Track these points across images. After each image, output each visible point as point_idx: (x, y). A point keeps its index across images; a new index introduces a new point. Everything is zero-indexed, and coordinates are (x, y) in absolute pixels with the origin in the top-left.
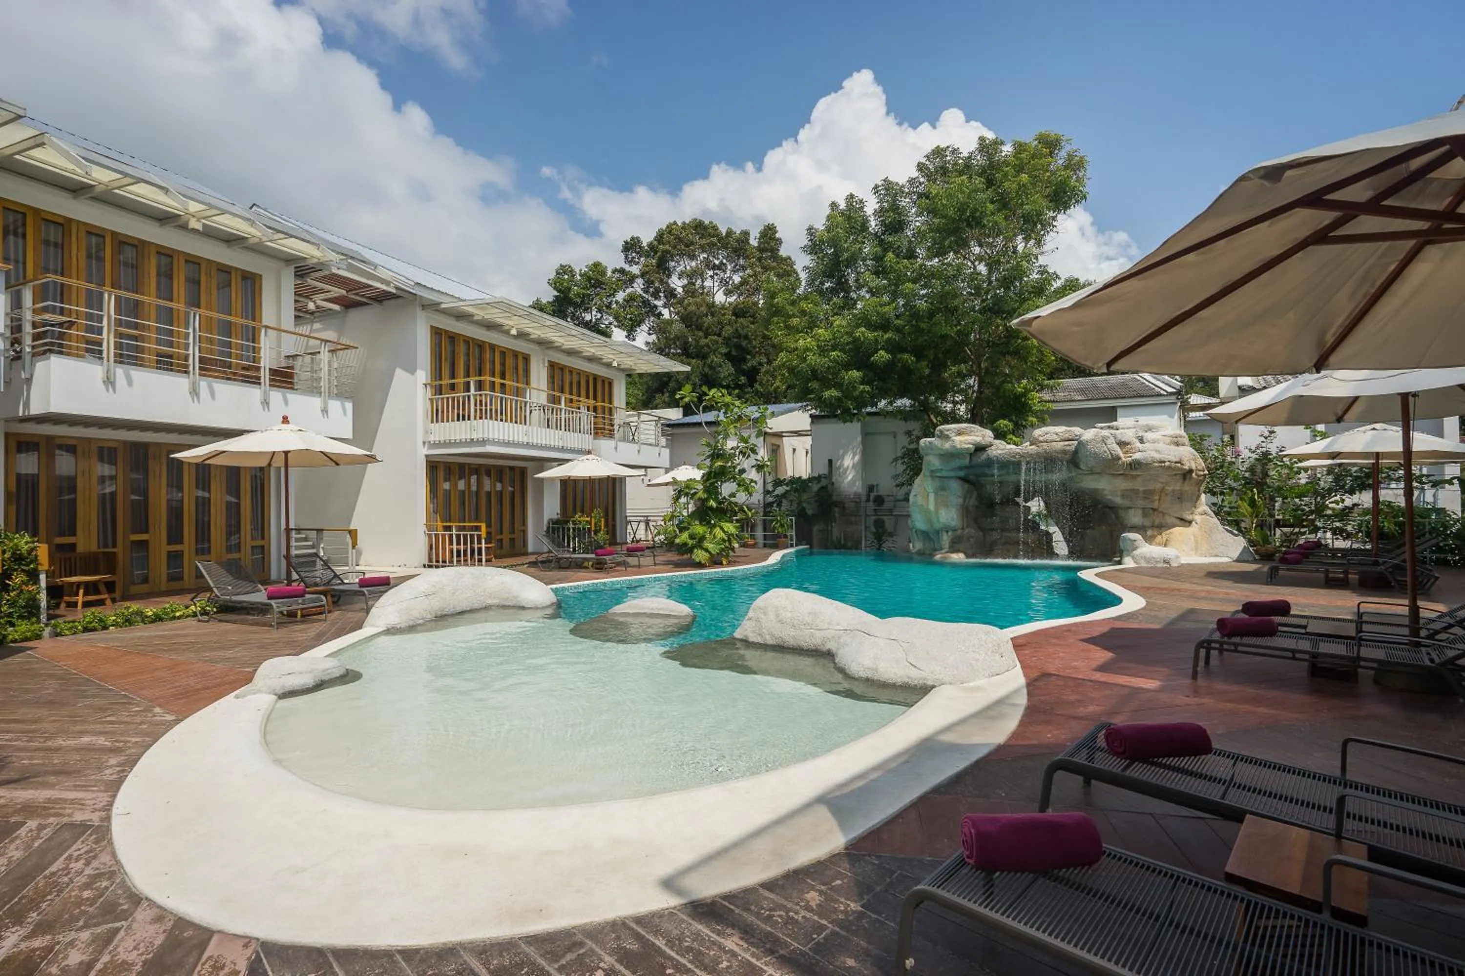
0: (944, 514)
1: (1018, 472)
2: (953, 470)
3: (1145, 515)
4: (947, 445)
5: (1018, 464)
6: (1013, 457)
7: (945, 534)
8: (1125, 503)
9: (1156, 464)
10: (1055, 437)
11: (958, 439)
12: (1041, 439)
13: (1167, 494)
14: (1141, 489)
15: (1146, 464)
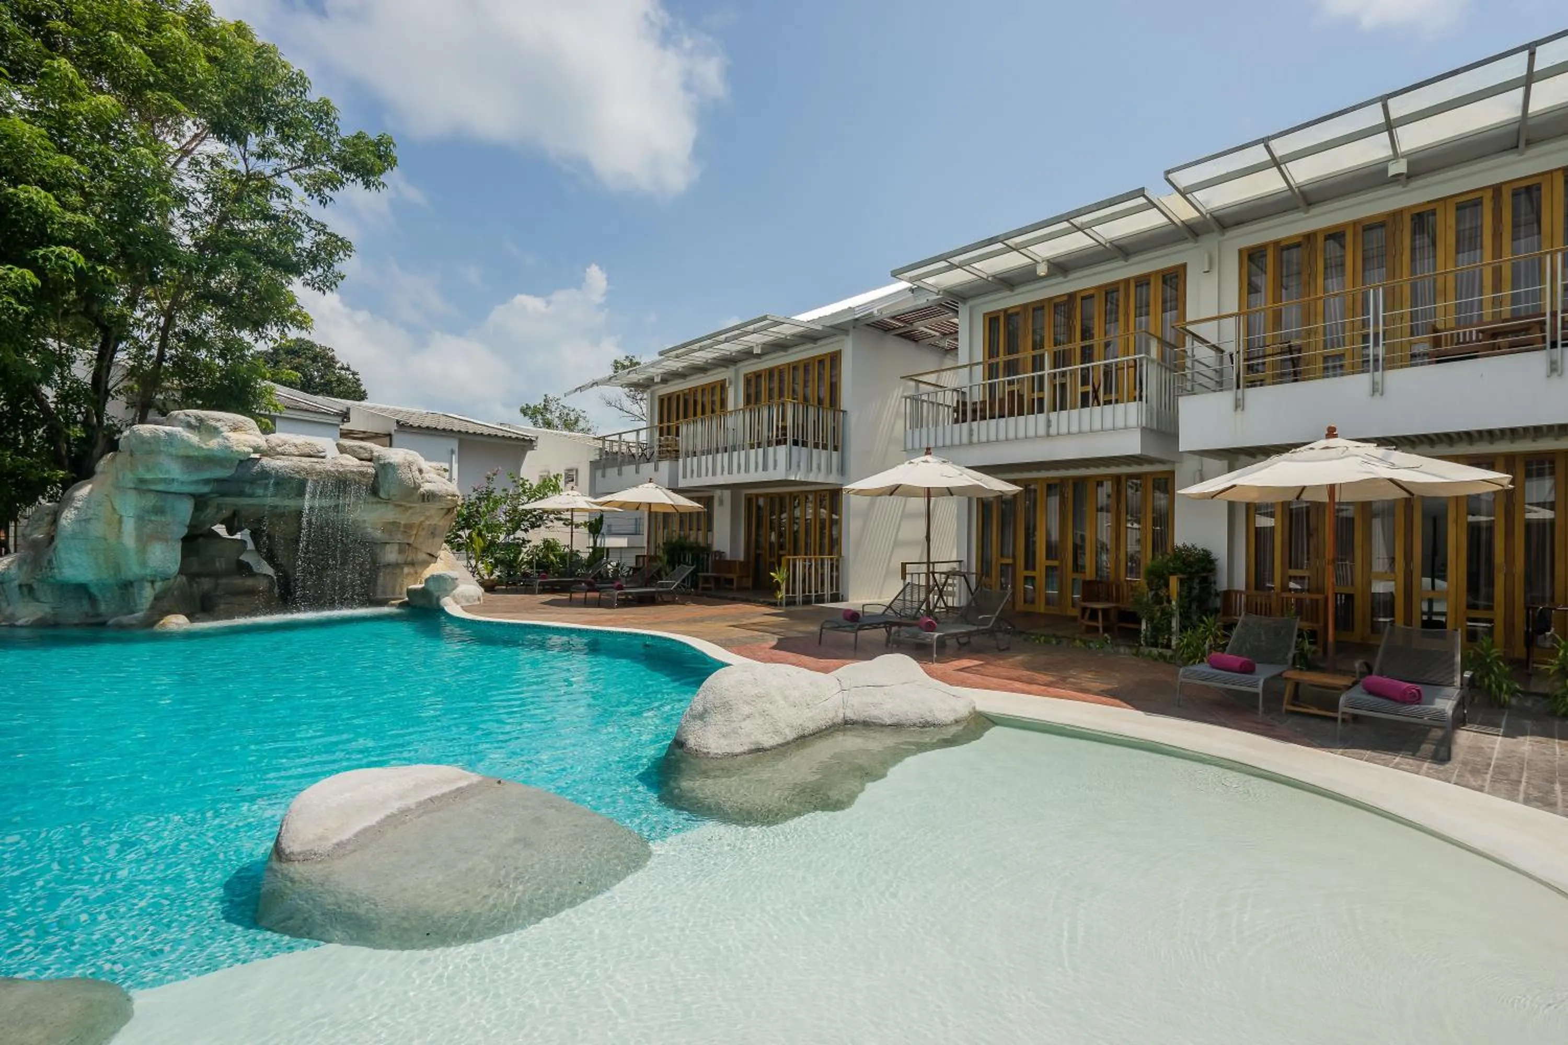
0: (158, 553)
1: (301, 493)
2: (196, 482)
3: (401, 551)
4: (214, 444)
5: (302, 484)
6: (298, 472)
7: (148, 585)
8: (386, 538)
9: (449, 498)
10: (293, 450)
11: (233, 435)
12: (279, 449)
13: (423, 529)
14: (402, 522)
15: (441, 496)
